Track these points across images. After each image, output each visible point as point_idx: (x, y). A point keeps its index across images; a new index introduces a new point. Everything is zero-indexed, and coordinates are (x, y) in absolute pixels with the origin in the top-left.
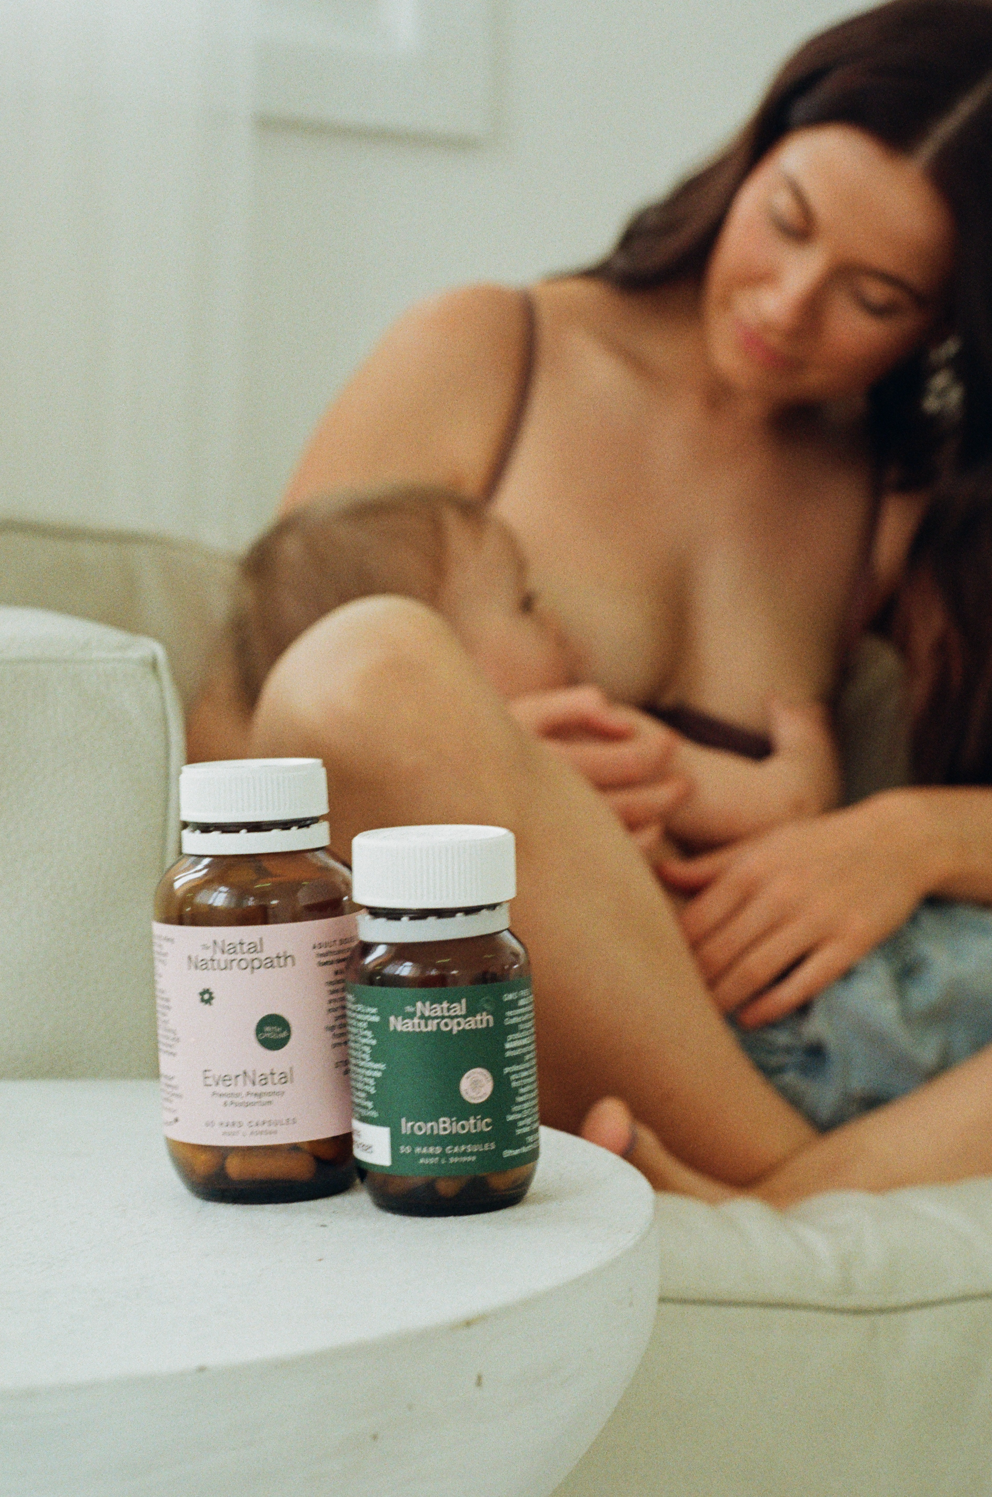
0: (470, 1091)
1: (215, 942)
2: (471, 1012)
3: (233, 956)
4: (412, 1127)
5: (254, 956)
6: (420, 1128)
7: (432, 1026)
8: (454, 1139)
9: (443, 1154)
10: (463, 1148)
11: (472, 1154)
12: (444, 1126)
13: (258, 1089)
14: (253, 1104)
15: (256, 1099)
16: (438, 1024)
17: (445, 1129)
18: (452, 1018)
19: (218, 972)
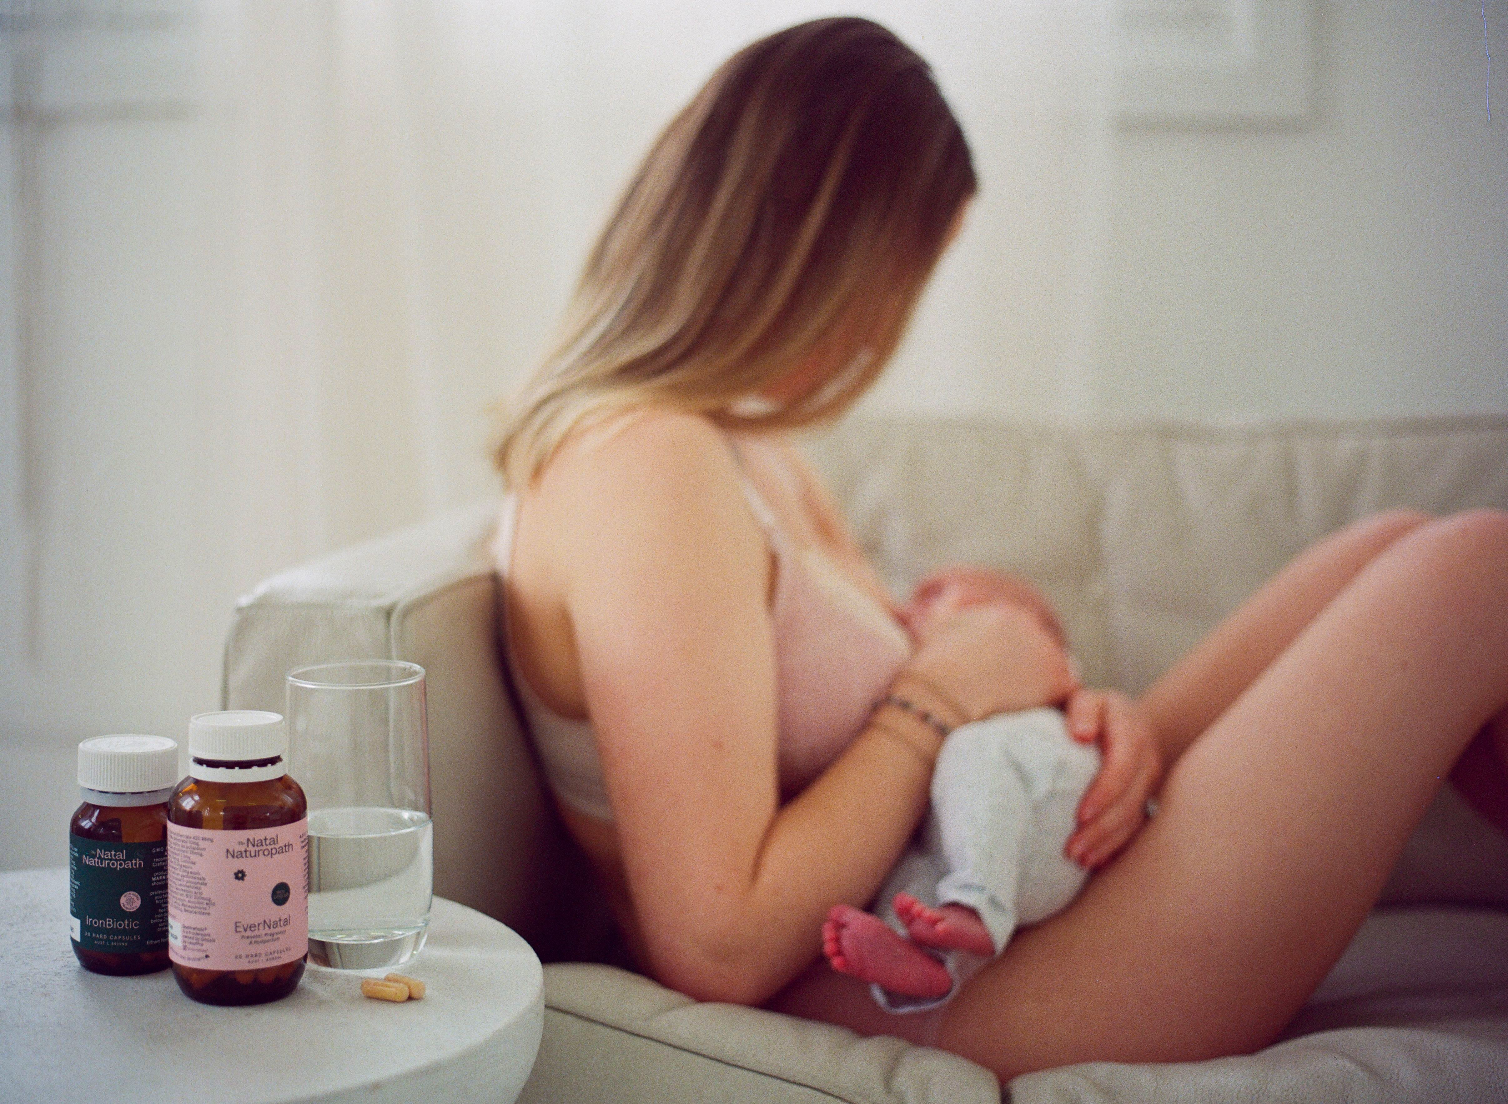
0: (126, 904)
1: (248, 840)
2: (129, 858)
3: (261, 848)
4: (92, 921)
5: (273, 846)
6: (96, 923)
7: (105, 864)
8: (115, 931)
9: (108, 939)
10: (120, 937)
11: (125, 941)
12: (109, 923)
13: (272, 931)
14: (268, 941)
15: (270, 938)
16: (108, 864)
17: (109, 925)
18: (116, 860)
19: (250, 858)
